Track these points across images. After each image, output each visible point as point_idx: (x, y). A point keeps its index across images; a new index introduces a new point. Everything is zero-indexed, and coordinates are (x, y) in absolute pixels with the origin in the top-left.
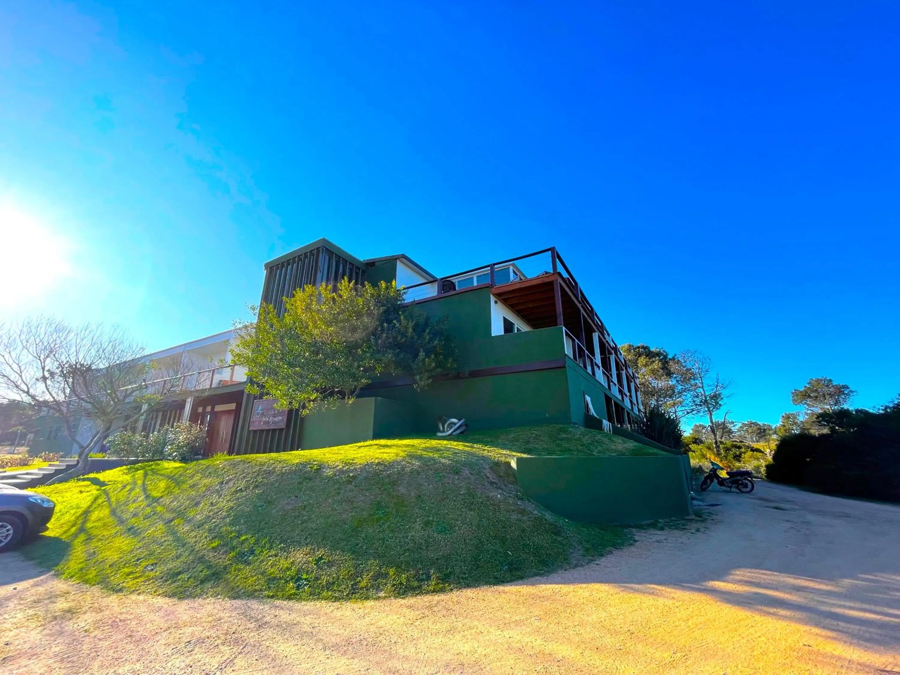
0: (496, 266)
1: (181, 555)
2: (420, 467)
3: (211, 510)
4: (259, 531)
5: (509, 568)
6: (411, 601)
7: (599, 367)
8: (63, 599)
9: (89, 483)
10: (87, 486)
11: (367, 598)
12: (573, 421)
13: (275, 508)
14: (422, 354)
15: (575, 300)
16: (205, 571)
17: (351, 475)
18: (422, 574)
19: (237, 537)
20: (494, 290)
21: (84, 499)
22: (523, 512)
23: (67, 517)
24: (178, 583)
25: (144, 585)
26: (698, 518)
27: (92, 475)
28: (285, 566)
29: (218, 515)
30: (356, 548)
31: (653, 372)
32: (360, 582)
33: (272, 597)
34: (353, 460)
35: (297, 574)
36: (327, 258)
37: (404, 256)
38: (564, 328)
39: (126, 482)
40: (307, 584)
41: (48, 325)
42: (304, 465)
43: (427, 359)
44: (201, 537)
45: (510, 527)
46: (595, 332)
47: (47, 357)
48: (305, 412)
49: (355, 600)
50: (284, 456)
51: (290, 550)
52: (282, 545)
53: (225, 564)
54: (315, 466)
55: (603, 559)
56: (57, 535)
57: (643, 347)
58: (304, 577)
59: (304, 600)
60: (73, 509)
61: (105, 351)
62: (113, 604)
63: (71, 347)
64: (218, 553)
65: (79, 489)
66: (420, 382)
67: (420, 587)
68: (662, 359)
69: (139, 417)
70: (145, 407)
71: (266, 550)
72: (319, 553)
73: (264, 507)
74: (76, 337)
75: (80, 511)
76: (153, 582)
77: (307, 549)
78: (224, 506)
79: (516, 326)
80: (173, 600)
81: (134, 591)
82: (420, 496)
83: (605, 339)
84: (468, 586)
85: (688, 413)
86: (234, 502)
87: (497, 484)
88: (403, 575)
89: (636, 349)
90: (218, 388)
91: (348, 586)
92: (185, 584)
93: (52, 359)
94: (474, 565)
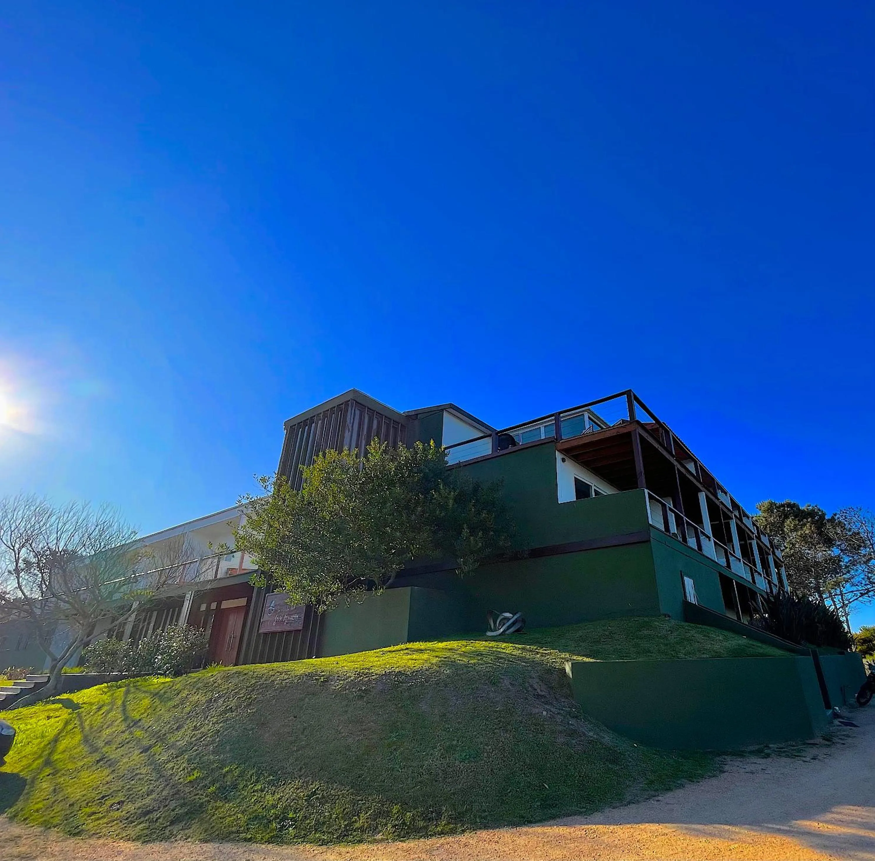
0: (561, 415)
1: (152, 791)
2: (448, 676)
3: (194, 734)
4: (246, 761)
5: (541, 804)
6: (411, 844)
7: (709, 538)
8: (13, 843)
9: (60, 705)
10: (56, 710)
11: (360, 842)
12: (662, 612)
13: (269, 731)
14: (466, 531)
15: (665, 453)
16: (177, 810)
17: (363, 688)
18: (432, 812)
19: (220, 768)
20: (559, 446)
21: (50, 726)
22: (572, 733)
23: (29, 749)
24: (145, 825)
25: (106, 827)
26: (827, 743)
27: (65, 696)
28: (271, 803)
29: (201, 742)
30: (358, 780)
31: (804, 537)
32: (356, 821)
33: (250, 840)
34: (369, 669)
35: (283, 813)
36: (358, 412)
37: (452, 406)
38: (646, 491)
39: (102, 703)
40: (292, 825)
41: (27, 507)
42: (310, 676)
43: (472, 538)
44: (178, 769)
45: (553, 753)
46: (701, 491)
47: (23, 546)
48: (322, 608)
49: (346, 844)
50: (289, 665)
51: (280, 783)
52: (271, 777)
53: (201, 801)
54: (322, 678)
55: (670, 794)
56: (15, 771)
57: (789, 505)
58: (291, 816)
59: (286, 843)
60: (37, 738)
61: (91, 537)
62: (67, 849)
63: (50, 533)
64: (196, 788)
65: (46, 714)
66: (463, 567)
67: (426, 828)
68: (817, 521)
69: (127, 619)
70: (135, 605)
71: (252, 784)
72: (313, 787)
73: (255, 731)
74: (57, 521)
75: (46, 741)
76: (117, 824)
77: (297, 783)
78: (209, 730)
79: (593, 488)
80: (136, 844)
81: (94, 834)
82: (445, 715)
83: (718, 499)
84: (486, 827)
85: (862, 595)
86: (221, 725)
87: (545, 697)
88: (408, 814)
89: (779, 507)
90: (225, 578)
91: (340, 826)
92: (152, 825)
93: (28, 549)
94: (498, 800)
